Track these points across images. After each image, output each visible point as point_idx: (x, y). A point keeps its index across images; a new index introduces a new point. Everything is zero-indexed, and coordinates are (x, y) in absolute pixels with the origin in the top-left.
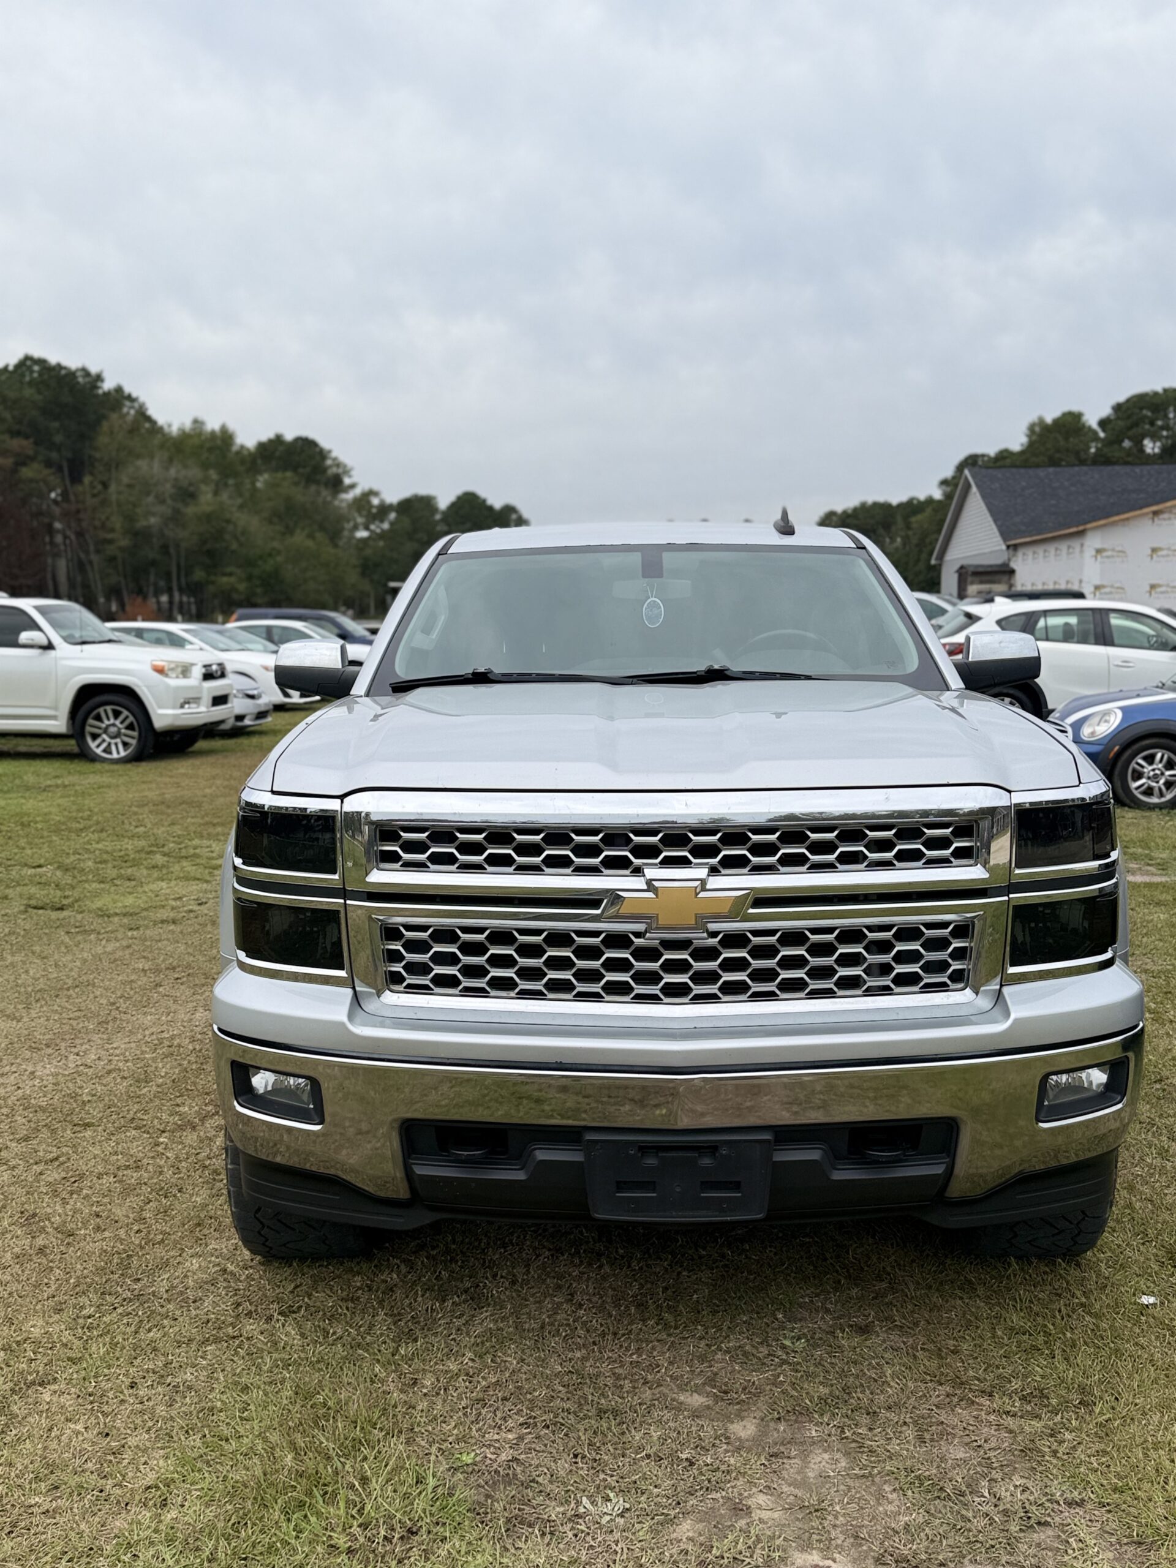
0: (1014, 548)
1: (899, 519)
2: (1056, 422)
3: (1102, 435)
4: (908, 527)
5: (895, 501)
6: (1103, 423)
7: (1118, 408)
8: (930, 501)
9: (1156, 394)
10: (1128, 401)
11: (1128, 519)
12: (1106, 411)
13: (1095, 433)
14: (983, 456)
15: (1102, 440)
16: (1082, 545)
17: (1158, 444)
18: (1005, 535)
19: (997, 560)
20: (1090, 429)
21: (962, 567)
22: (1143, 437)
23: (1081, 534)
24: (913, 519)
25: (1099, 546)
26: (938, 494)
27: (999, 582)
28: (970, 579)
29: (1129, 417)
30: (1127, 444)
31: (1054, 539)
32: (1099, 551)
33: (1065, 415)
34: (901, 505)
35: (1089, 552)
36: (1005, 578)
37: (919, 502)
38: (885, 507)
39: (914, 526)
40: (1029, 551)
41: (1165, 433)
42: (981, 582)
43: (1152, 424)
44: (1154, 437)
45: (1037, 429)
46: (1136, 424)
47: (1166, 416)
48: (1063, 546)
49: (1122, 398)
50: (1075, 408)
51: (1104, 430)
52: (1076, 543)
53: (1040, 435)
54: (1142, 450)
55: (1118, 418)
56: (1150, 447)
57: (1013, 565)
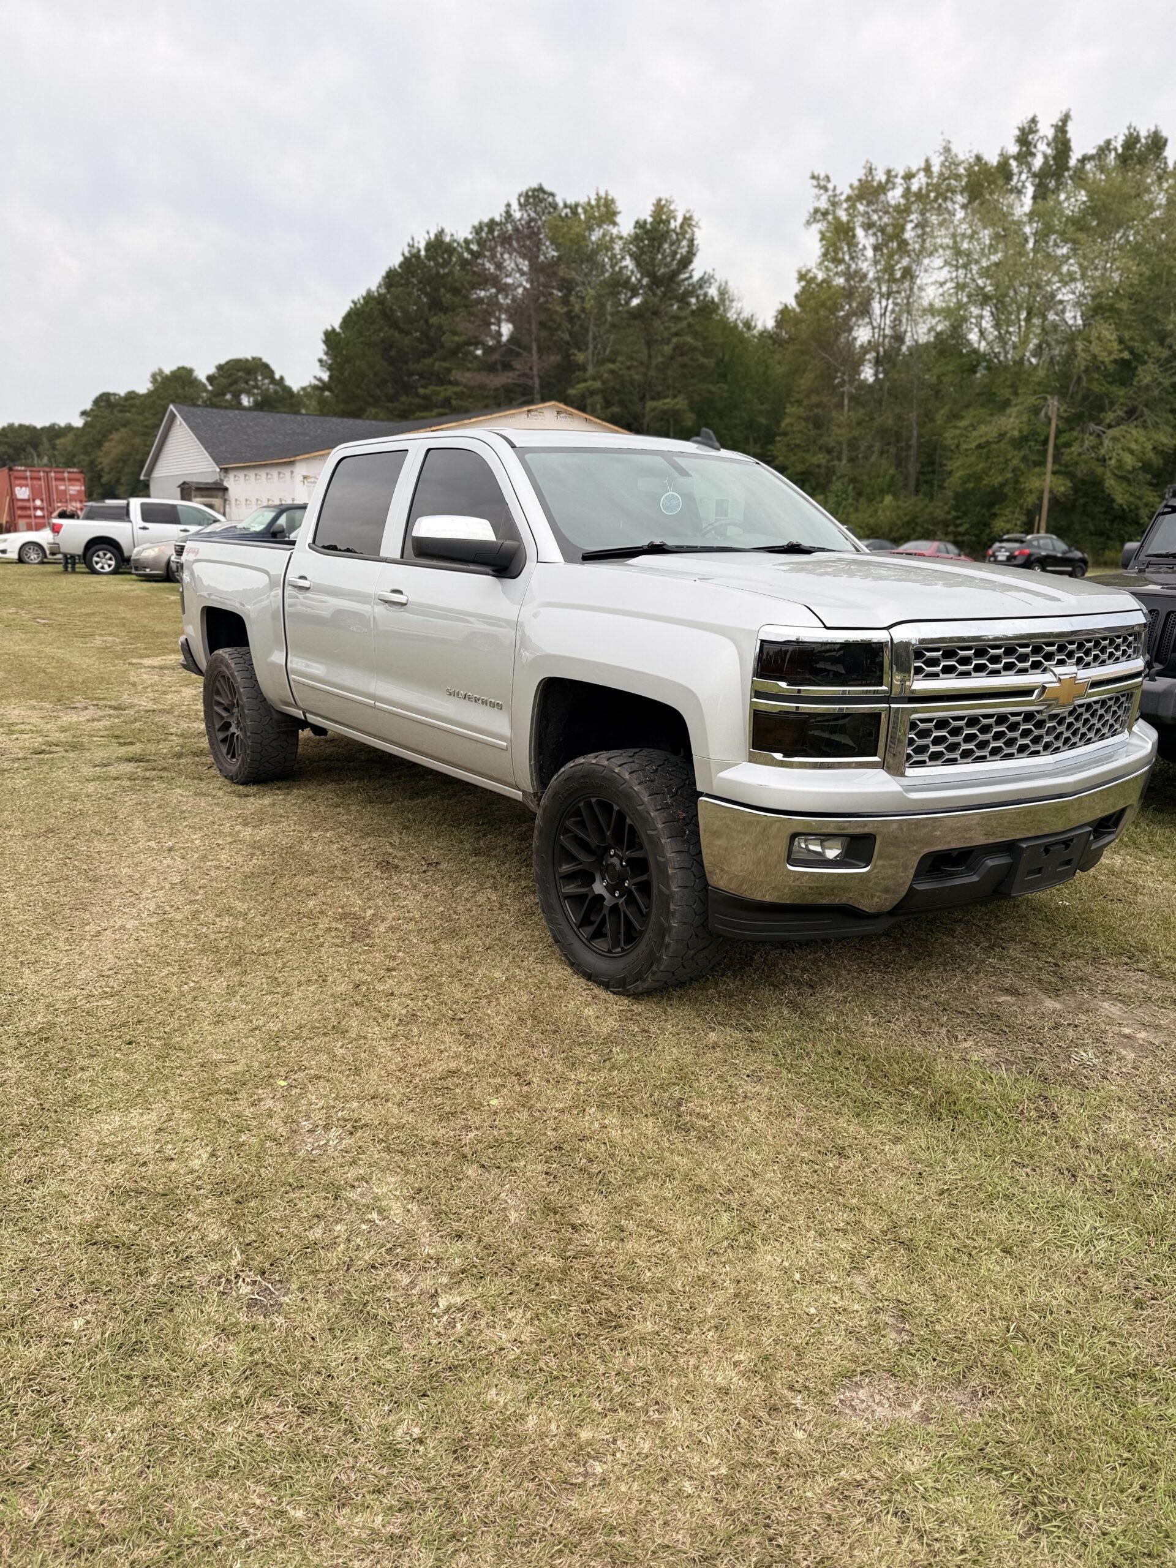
0: (226, 470)
1: (45, 440)
2: (173, 373)
3: (210, 388)
4: (54, 447)
5: (39, 426)
6: (210, 378)
7: (220, 368)
8: (69, 428)
9: (247, 360)
10: (227, 363)
11: (323, 455)
12: (212, 370)
13: (204, 386)
14: (115, 394)
15: (211, 392)
16: (292, 472)
17: (252, 399)
18: (217, 460)
19: (210, 479)
20: (201, 383)
21: (184, 483)
22: (241, 392)
23: (292, 463)
24: (58, 442)
25: (305, 474)
26: (78, 422)
27: (216, 497)
28: (193, 493)
29: (229, 376)
30: (228, 397)
31: (265, 466)
32: (305, 477)
33: (179, 368)
34: (43, 429)
35: (298, 478)
36: (220, 494)
37: (60, 428)
38: (31, 429)
39: (58, 447)
40: (241, 475)
41: (256, 391)
42: (202, 496)
43: (247, 383)
44: (249, 393)
45: (159, 379)
46: (235, 382)
47: (256, 380)
48: (274, 472)
49: (223, 361)
50: (188, 365)
51: (211, 384)
52: (286, 471)
53: (162, 383)
54: (240, 403)
55: (220, 376)
56: (246, 401)
57: (226, 484)
